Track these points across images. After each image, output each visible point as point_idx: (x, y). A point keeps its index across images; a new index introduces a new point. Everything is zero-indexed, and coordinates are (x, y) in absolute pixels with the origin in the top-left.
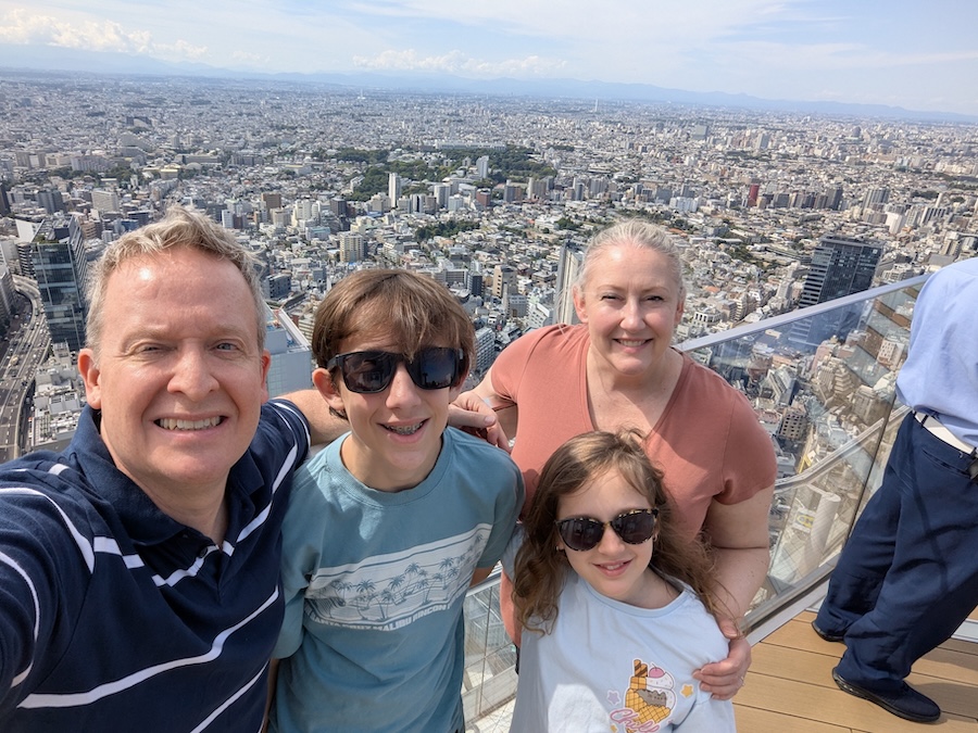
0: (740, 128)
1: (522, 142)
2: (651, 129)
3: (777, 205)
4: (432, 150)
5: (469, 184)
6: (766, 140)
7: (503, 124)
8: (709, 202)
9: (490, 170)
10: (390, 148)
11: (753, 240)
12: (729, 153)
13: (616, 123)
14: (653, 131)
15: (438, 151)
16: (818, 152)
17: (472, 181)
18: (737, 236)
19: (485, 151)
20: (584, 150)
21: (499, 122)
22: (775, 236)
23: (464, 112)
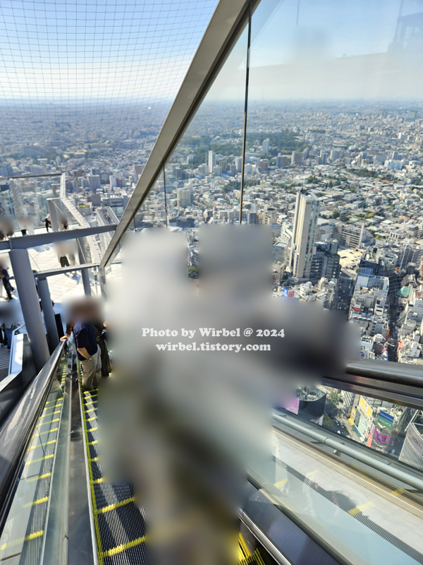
1: (292, 129)
2: (378, 116)
5: (257, 156)
8: (411, 162)
9: (270, 147)
10: (213, 136)
13: (355, 114)
17: (259, 154)
19: (269, 136)
20: (331, 132)
21: (280, 117)
23: (259, 111)
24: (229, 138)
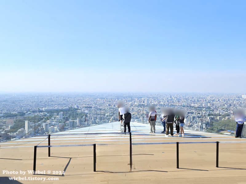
0: (141, 98)
1: (74, 106)
2: (115, 99)
4: (42, 111)
6: (148, 100)
7: (67, 101)
10: (26, 112)
12: (139, 105)
13: (104, 98)
14: (116, 100)
15: (44, 112)
16: (162, 103)
19: (62, 110)
20: (95, 107)
21: (66, 101)
23: (54, 98)
24: (36, 112)
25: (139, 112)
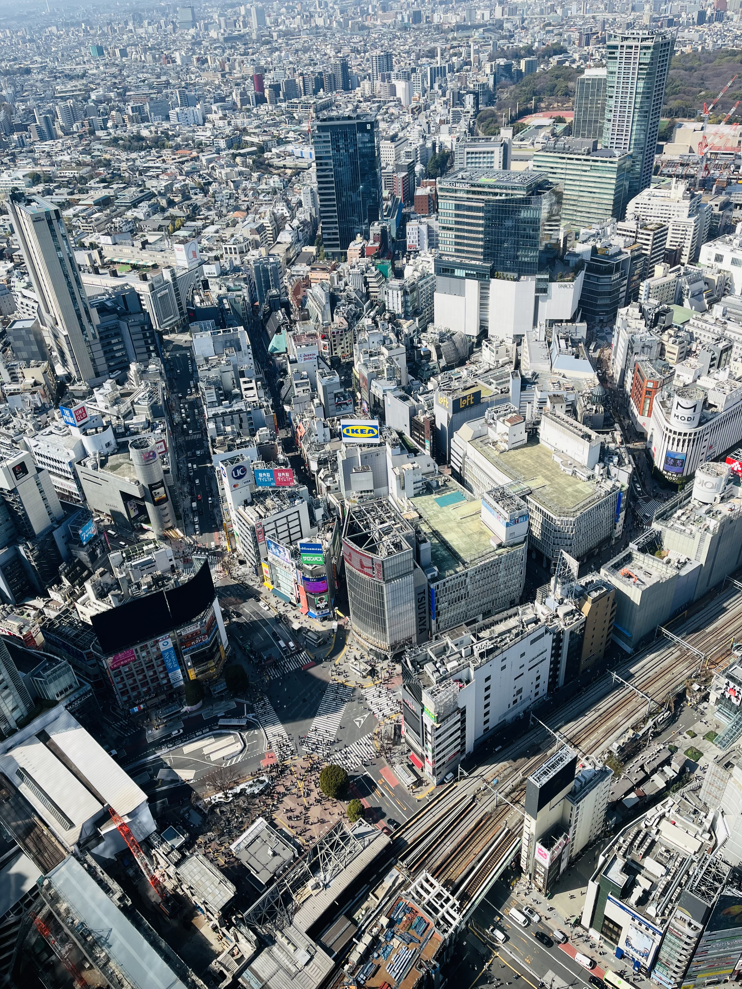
3: (288, 97)
8: (214, 107)
11: (270, 144)
12: (226, 40)
16: (320, 22)
18: (252, 144)
22: (291, 134)
25: (227, 70)
